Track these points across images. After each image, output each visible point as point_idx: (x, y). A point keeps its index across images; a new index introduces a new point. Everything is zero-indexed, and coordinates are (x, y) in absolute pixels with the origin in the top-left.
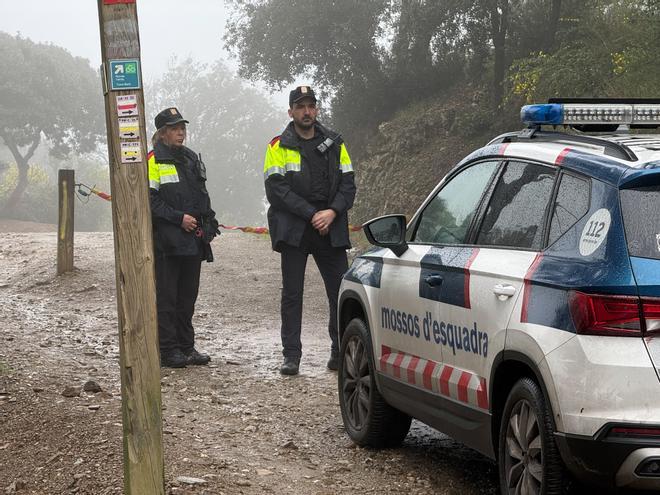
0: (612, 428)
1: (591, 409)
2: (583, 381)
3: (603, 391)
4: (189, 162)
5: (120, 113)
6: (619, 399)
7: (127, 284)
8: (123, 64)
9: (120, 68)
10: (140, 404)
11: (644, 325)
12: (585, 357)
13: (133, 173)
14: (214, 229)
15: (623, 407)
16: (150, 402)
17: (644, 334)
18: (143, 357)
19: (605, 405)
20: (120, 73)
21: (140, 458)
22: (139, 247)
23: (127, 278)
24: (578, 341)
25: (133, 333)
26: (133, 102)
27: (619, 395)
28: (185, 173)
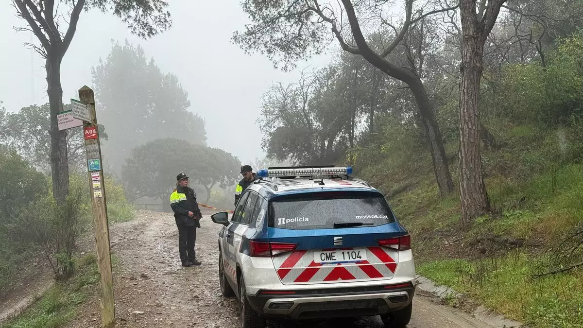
0: (261, 292)
1: (255, 285)
2: (252, 274)
3: (258, 278)
4: (190, 192)
5: (93, 179)
6: (263, 281)
7: (98, 242)
8: (94, 161)
9: (92, 163)
10: (104, 286)
11: (271, 253)
12: (252, 265)
13: (99, 201)
14: (200, 217)
15: (265, 284)
16: (108, 285)
17: (271, 256)
18: (105, 269)
19: (259, 283)
20: (92, 165)
21: (105, 306)
22: (102, 228)
23: (98, 240)
24: (251, 260)
25: (101, 260)
26: (98, 175)
27: (263, 279)
28: (189, 196)
